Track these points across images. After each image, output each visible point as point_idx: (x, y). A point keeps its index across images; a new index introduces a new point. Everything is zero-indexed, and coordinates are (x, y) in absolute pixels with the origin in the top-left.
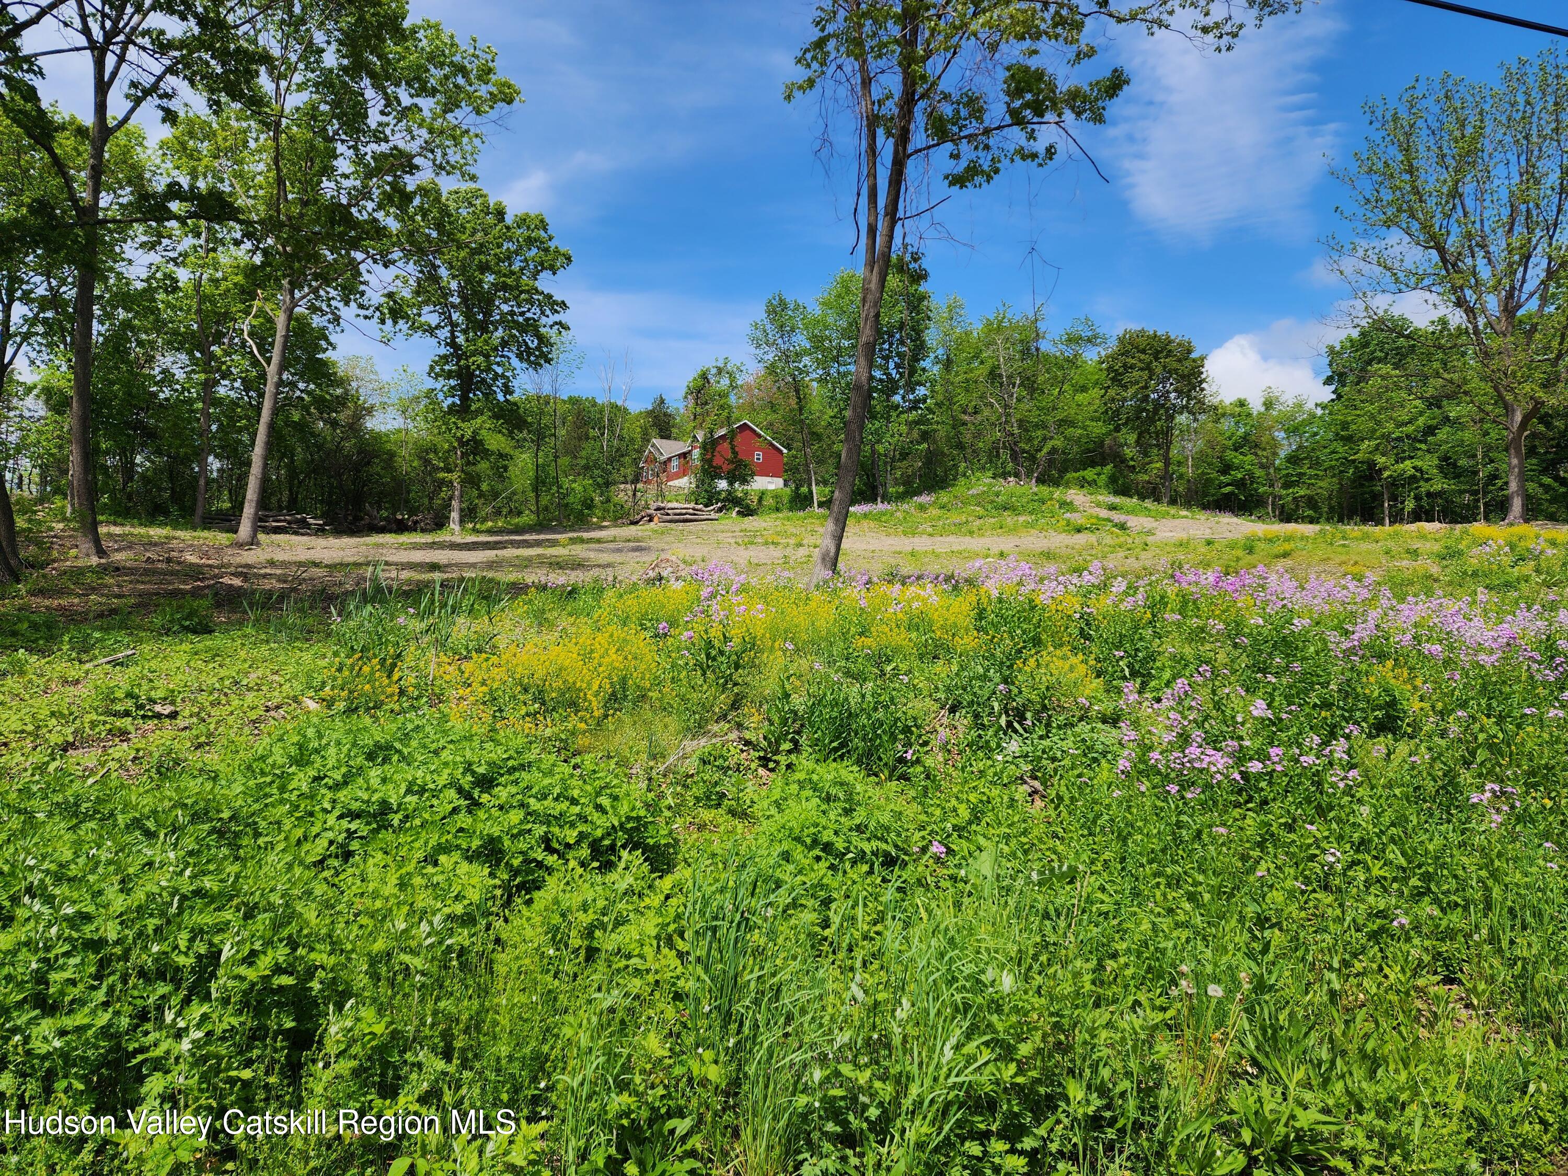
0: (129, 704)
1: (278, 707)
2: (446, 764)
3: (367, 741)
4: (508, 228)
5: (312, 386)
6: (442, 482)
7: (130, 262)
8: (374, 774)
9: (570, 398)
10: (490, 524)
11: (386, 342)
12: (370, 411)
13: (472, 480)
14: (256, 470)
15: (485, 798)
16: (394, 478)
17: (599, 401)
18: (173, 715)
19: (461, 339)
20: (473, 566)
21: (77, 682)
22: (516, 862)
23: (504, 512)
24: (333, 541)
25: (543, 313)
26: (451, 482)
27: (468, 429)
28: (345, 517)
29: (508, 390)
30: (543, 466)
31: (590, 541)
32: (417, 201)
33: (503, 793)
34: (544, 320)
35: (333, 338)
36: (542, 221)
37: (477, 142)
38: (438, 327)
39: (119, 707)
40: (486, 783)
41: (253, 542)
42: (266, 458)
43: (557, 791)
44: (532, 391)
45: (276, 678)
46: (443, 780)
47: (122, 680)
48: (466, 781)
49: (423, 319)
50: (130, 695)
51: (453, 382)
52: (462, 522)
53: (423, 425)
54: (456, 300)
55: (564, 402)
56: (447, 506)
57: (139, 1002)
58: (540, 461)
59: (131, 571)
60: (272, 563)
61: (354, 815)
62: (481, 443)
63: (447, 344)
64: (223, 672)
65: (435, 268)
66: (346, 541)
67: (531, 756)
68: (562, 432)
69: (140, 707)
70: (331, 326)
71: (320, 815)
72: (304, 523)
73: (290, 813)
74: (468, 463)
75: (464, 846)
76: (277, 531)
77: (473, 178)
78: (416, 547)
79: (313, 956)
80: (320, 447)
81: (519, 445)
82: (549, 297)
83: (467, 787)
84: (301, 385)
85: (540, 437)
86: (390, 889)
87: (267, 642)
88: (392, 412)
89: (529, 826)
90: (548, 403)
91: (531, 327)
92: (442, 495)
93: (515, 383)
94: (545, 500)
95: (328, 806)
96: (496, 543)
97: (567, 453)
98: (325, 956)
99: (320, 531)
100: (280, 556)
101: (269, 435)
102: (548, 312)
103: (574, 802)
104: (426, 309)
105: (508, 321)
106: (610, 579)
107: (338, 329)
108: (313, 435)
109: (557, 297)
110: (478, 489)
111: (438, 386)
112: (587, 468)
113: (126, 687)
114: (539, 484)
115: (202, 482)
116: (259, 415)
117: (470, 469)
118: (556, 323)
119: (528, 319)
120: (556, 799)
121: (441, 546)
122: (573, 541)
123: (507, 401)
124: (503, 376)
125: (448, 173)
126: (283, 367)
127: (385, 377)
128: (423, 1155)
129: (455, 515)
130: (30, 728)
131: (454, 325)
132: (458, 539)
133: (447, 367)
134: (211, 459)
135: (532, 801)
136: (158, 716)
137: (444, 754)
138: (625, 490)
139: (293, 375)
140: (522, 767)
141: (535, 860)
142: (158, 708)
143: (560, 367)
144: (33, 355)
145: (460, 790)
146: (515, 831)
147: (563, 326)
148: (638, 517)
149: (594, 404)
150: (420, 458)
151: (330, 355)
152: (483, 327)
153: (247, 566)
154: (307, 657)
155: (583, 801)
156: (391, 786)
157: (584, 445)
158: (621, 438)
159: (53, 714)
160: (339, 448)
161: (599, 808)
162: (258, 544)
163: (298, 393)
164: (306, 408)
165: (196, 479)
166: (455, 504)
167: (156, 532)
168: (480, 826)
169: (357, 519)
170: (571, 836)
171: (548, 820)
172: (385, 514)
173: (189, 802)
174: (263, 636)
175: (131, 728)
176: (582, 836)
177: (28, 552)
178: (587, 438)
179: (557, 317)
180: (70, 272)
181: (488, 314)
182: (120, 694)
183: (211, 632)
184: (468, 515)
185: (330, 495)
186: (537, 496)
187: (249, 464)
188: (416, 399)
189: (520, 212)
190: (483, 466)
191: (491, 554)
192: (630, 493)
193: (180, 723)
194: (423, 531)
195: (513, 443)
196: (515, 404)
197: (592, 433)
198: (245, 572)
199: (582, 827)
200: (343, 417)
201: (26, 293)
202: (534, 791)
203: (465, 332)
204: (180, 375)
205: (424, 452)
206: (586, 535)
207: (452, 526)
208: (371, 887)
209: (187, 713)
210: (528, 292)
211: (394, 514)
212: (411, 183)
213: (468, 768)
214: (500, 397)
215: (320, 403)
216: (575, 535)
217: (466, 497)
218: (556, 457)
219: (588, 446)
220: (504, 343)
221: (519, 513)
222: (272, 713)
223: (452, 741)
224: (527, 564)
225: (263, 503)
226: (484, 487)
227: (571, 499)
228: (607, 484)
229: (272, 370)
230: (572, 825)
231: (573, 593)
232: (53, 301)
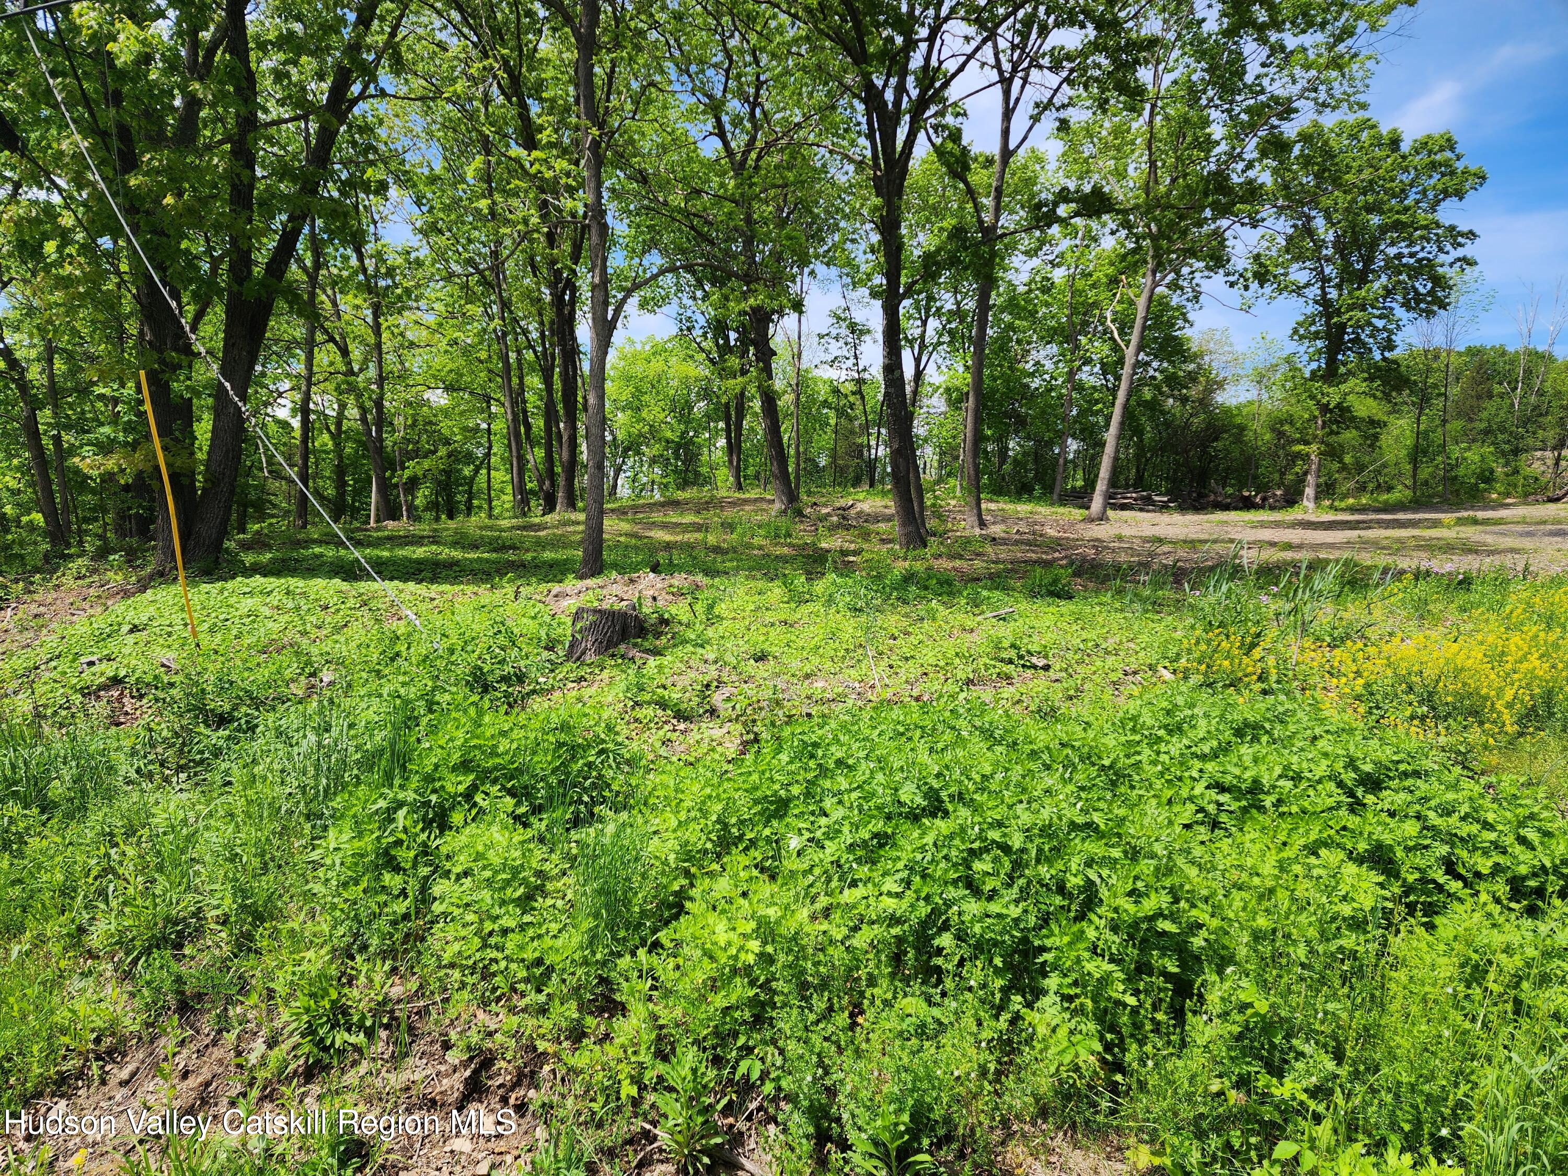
0: (1013, 654)
1: (1135, 673)
2: (1326, 755)
3: (1236, 717)
4: (1404, 157)
5: (1165, 365)
6: (1298, 455)
7: (1017, 270)
8: (1246, 751)
9: (1469, 349)
10: (1351, 501)
11: (1247, 309)
12: (1221, 385)
13: (1332, 453)
14: (1109, 449)
15: (1370, 799)
16: (1242, 452)
17: (1511, 349)
18: (1047, 668)
19: (1333, 294)
20: (1332, 546)
21: (972, 631)
22: (1411, 878)
23: (1371, 486)
24: (1177, 518)
25: (1441, 250)
26: (1308, 455)
27: (1333, 395)
28: (1190, 493)
29: (1389, 345)
30: (1426, 432)
31: (1485, 522)
32: (1296, 150)
33: (1392, 798)
34: (1442, 258)
35: (1190, 316)
36: (1449, 140)
37: (1370, 64)
38: (1308, 285)
39: (1005, 655)
40: (1373, 784)
41: (1102, 518)
42: (1119, 437)
43: (1465, 809)
44: (1418, 343)
45: (1131, 645)
46: (1321, 769)
47: (1006, 632)
48: (1349, 777)
49: (1292, 277)
50: (1013, 646)
51: (1320, 344)
52: (1317, 498)
53: (1279, 394)
54: (1329, 252)
55: (1460, 354)
56: (1301, 481)
57: (1043, 907)
58: (1422, 427)
59: (1004, 542)
60: (1120, 538)
61: (1222, 788)
62: (1348, 409)
63: (1316, 302)
64: (1085, 635)
65: (1310, 219)
66: (1191, 518)
67: (1427, 764)
68: (1455, 390)
69: (1021, 657)
70: (1189, 305)
71: (1188, 781)
72: (1148, 501)
73: (1162, 774)
74: (1332, 432)
75: (1349, 846)
76: (1123, 507)
77: (1363, 106)
78: (1262, 525)
79: (1194, 912)
80: (1167, 424)
81: (1395, 410)
82: (1452, 228)
83: (1349, 783)
84: (1155, 364)
85: (1424, 401)
86: (1268, 868)
87: (1122, 610)
88: (1245, 383)
89: (1427, 842)
90: (1436, 357)
91: (1426, 268)
92: (1297, 469)
93: (1397, 338)
94: (1425, 472)
95: (1195, 774)
96: (1358, 522)
97: (1459, 415)
98: (1207, 917)
99: (1164, 507)
100: (1127, 532)
101: (1123, 416)
102: (1448, 247)
103: (1487, 826)
104: (1296, 266)
105: (1394, 266)
106: (1520, 567)
107: (1197, 306)
108: (1163, 413)
109: (1463, 227)
110: (1341, 461)
111: (1302, 349)
112: (1487, 432)
113: (1011, 639)
114: (1417, 454)
115: (1061, 461)
116: (1115, 398)
117: (1332, 439)
118: (1459, 260)
119: (1419, 261)
120: (1463, 819)
121: (1294, 525)
122: (1460, 522)
123: (1385, 359)
124: (1385, 329)
125: (1334, 108)
126: (1140, 348)
127: (1240, 348)
128: (1312, 1148)
129: (1309, 491)
130: (942, 663)
131: (1325, 280)
132: (1313, 518)
133: (1313, 329)
134: (1070, 440)
135: (1431, 814)
136: (1035, 667)
137: (1321, 744)
138: (1542, 459)
139: (1147, 355)
140: (1416, 774)
141: (1434, 881)
142: (1034, 660)
143: (1460, 312)
144: (940, 361)
145: (1340, 784)
146: (1411, 844)
147: (1468, 262)
148: (1559, 493)
149: (1504, 353)
150: (1273, 430)
151: (1188, 332)
152: (1362, 278)
153: (1097, 540)
154: (1159, 627)
155: (1500, 827)
156: (1264, 768)
157: (1486, 404)
158: (1541, 393)
159: (957, 654)
160: (1187, 425)
161: (1522, 840)
162: (1108, 519)
163: (1151, 372)
164: (1158, 388)
165: (1056, 459)
166: (1310, 479)
167: (1024, 508)
168: (1368, 829)
169: (1201, 496)
170: (1484, 865)
171: (1452, 839)
172: (1230, 490)
173: (1077, 744)
174: (1118, 605)
175: (1015, 674)
176: (1497, 869)
177: (931, 524)
178: (1490, 396)
179: (1460, 252)
180: (970, 285)
181: (1368, 261)
182: (1006, 644)
183: (1071, 598)
184: (1326, 490)
185: (1175, 471)
186: (1415, 469)
187: (1103, 444)
188: (1274, 368)
189: (1420, 135)
190: (1349, 436)
191: (1353, 534)
192: (1550, 462)
193: (1051, 673)
194: (1272, 508)
195: (1388, 407)
196: (1395, 362)
197: (1497, 389)
198: (1098, 544)
199: (1501, 859)
200: (1194, 392)
201: (939, 309)
202: (1433, 803)
203: (1339, 287)
204: (1049, 365)
205: (1278, 425)
206: (1480, 515)
207: (1305, 502)
208: (1249, 862)
209: (1058, 667)
210: (1425, 227)
211: (1240, 491)
212: (1290, 129)
213: (1351, 764)
214: (1377, 356)
215: (1172, 380)
216: (1465, 514)
217: (1324, 471)
218: (1444, 422)
219: (1490, 407)
220: (1389, 292)
221: (1390, 489)
222: (1130, 678)
223: (1327, 732)
224: (1401, 547)
225: (1113, 482)
226: (1348, 459)
227: (1461, 471)
228: (1516, 452)
229: (1130, 353)
230: (1486, 853)
231: (1466, 583)
232: (959, 313)
